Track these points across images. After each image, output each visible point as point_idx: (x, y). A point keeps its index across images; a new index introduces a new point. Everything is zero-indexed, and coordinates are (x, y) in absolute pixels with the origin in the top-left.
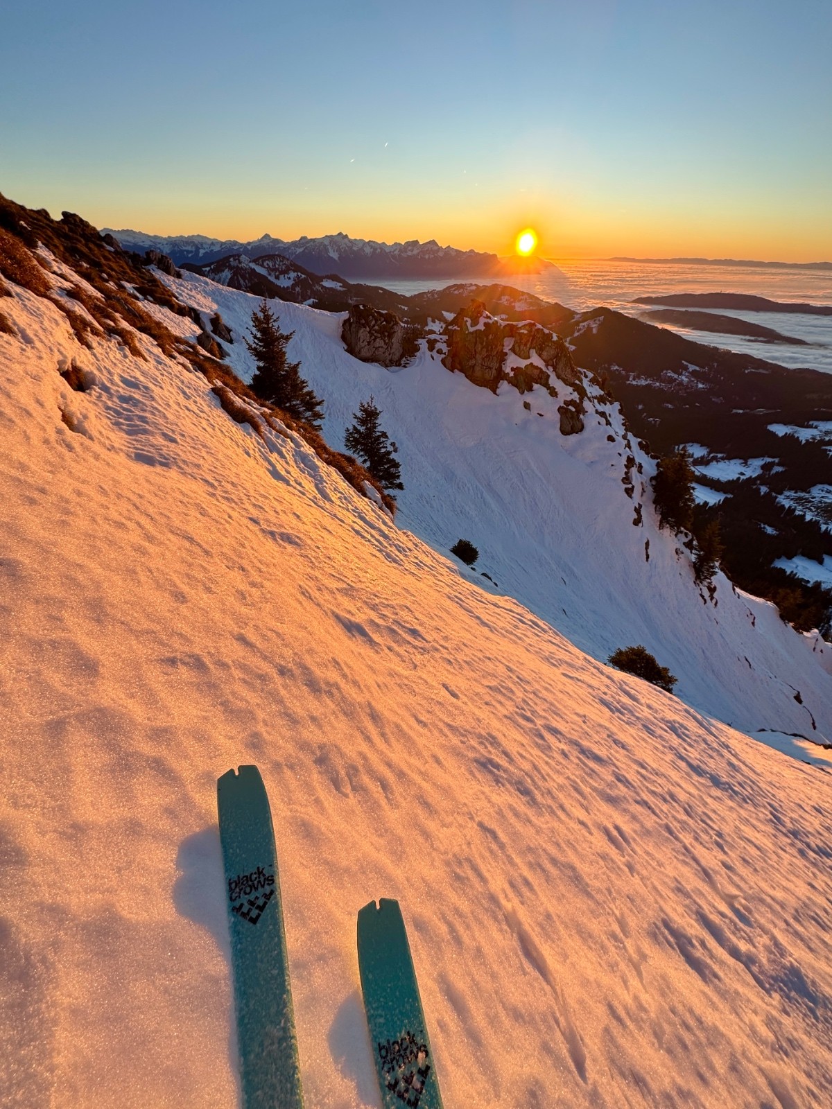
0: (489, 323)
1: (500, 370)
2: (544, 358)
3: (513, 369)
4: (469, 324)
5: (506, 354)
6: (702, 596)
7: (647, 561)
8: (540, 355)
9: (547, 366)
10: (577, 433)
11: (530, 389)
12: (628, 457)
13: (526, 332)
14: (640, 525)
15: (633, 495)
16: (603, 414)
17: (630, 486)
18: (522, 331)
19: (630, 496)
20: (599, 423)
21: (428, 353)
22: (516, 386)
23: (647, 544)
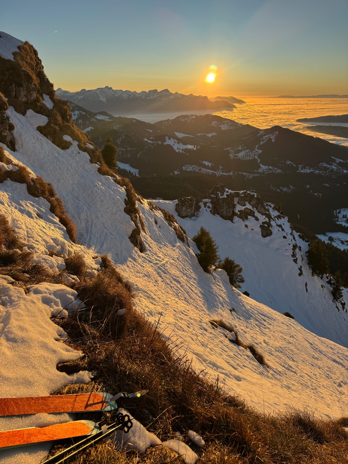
0: (228, 195)
1: (233, 212)
2: (252, 204)
3: (239, 211)
4: (220, 194)
5: (235, 205)
6: (337, 307)
7: (307, 292)
8: (250, 204)
9: (253, 207)
10: (269, 236)
11: (247, 218)
12: (293, 245)
13: (243, 196)
14: (302, 275)
15: (297, 262)
16: (280, 226)
17: (295, 258)
18: (242, 195)
19: (296, 263)
20: (279, 230)
21: (205, 209)
22: (241, 218)
23: (306, 284)
